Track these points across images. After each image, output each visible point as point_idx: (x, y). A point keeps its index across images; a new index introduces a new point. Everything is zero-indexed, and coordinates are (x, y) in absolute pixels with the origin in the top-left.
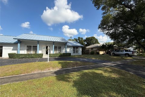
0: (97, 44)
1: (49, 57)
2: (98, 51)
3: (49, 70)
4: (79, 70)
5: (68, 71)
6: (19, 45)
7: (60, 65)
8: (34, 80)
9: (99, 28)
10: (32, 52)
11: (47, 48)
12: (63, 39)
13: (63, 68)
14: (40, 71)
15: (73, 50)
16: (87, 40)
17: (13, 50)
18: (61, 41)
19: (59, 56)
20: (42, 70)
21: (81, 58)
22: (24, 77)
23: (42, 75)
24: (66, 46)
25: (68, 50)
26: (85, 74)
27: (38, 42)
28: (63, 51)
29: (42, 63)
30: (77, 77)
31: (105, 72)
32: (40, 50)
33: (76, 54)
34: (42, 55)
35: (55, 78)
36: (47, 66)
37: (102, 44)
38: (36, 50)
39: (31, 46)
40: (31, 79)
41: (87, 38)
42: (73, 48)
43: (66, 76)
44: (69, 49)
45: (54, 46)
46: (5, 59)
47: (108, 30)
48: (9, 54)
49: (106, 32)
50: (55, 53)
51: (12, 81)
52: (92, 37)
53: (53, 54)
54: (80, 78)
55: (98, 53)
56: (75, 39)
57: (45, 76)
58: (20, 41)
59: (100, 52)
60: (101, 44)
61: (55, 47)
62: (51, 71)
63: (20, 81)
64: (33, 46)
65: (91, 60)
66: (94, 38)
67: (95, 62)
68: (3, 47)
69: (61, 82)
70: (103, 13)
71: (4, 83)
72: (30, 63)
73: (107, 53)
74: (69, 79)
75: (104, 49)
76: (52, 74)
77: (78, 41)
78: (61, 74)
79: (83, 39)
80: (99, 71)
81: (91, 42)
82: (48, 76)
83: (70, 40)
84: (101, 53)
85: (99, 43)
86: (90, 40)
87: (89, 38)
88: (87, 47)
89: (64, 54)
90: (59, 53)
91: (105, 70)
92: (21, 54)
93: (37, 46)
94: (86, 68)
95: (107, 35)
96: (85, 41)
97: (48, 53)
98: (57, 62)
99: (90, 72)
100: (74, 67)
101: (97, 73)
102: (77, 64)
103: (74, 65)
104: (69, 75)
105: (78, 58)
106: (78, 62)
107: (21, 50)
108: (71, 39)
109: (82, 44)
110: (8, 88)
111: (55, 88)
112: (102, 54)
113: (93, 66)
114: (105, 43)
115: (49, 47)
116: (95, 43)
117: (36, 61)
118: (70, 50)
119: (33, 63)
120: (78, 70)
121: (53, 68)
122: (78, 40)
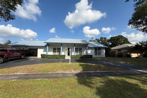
0: (126, 44)
1: (70, 59)
2: (129, 54)
3: (71, 71)
4: (103, 76)
5: (90, 75)
6: (48, 47)
7: (81, 67)
8: (58, 79)
9: (130, 23)
10: (57, 54)
11: (69, 49)
12: (83, 41)
13: (84, 71)
14: (63, 72)
15: (95, 52)
16: (112, 39)
17: (44, 51)
18: (82, 43)
19: (80, 58)
20: (64, 70)
21: (104, 61)
22: (51, 75)
23: (65, 76)
24: (87, 47)
25: (89, 52)
26: (112, 81)
27: (62, 44)
28: (84, 53)
29: (65, 64)
30: (101, 84)
31: (142, 83)
32: (62, 52)
33: (98, 56)
34: (64, 56)
35: (77, 80)
36: (69, 68)
37: (136, 44)
38: (60, 51)
39: (56, 48)
40: (56, 78)
41: (111, 38)
42: (95, 49)
43: (87, 80)
44: (91, 50)
45: (75, 47)
46: (39, 59)
47: (145, 24)
48: (42, 55)
49: (143, 28)
50: (76, 54)
51: (43, 78)
52: (119, 36)
53: (74, 56)
54: (105, 85)
55: (129, 56)
56: (96, 39)
57: (67, 77)
58: (48, 44)
59: (132, 54)
60: (133, 44)
61: (76, 49)
62: (73, 73)
63: (48, 78)
64: (57, 48)
65: (119, 64)
66: (122, 37)
67: (125, 67)
68: (38, 50)
69: (83, 86)
70: (136, 4)
71: (38, 78)
72: (55, 64)
73: (144, 56)
74: (91, 85)
75: (138, 51)
76: (74, 76)
77: (101, 42)
78: (82, 77)
79: (107, 39)
80: (133, 80)
81: (118, 42)
82: (70, 77)
83: (91, 41)
84: (134, 55)
85: (130, 43)
86: (117, 40)
87: (114, 37)
88: (112, 48)
89: (85, 55)
90: (80, 54)
91: (142, 81)
92: (49, 55)
93: (60, 48)
94: (112, 74)
95: (143, 31)
96: (109, 41)
97: (69, 54)
98: (78, 64)
99: (118, 80)
100: (97, 71)
101: (129, 83)
102: (100, 67)
103: (96, 68)
104: (91, 80)
105: (101, 61)
106: (101, 65)
107: (49, 51)
108: (92, 39)
109: (106, 45)
110: (40, 83)
111: (77, 91)
112: (135, 57)
113: (122, 72)
114: (140, 42)
115: (70, 49)
116: (124, 43)
117: (59, 62)
118: (91, 52)
119: (57, 64)
120: (101, 75)
121: (75, 70)
122: (101, 40)
